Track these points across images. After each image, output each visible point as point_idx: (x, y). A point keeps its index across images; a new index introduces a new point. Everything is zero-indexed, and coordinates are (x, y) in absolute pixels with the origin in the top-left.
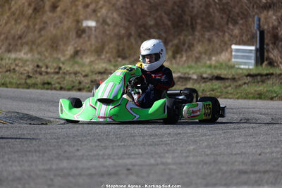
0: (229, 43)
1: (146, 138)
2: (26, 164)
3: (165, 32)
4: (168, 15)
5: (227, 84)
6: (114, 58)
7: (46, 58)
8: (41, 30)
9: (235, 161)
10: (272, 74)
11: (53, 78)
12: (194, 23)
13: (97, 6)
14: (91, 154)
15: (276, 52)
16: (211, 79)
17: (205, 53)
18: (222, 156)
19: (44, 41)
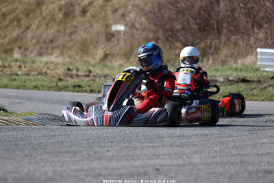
0: (255, 46)
1: (174, 139)
2: (58, 165)
3: (192, 36)
4: (195, 20)
5: (253, 87)
7: (77, 61)
8: (71, 34)
9: (261, 162)
11: (83, 81)
12: (220, 27)
13: (125, 10)
14: (121, 154)
16: (237, 82)
17: (231, 56)
18: (248, 156)
19: (75, 44)
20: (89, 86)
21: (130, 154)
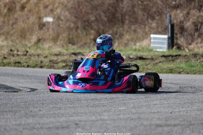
0: (149, 33)
1: (89, 101)
2: (3, 121)
3: (103, 26)
4: (105, 13)
5: (148, 63)
6: (66, 44)
7: (17, 44)
8: (13, 24)
9: (153, 118)
10: (180, 55)
11: (22, 59)
12: (123, 19)
13: (53, 7)
14: (50, 113)
15: (182, 39)
16: (136, 59)
17: (132, 40)
18: (144, 114)
19: (16, 32)
20: (26, 62)
21: (57, 112)
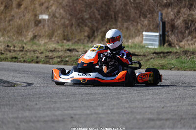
0: (141, 30)
1: (84, 96)
3: (96, 23)
4: (99, 11)
5: (140, 59)
6: (61, 41)
7: (14, 40)
8: (10, 21)
9: (146, 112)
10: (171, 52)
11: (18, 54)
12: (116, 16)
14: (46, 107)
15: (173, 37)
17: (124, 37)
18: (136, 108)
20: (23, 58)
21: (52, 106)
